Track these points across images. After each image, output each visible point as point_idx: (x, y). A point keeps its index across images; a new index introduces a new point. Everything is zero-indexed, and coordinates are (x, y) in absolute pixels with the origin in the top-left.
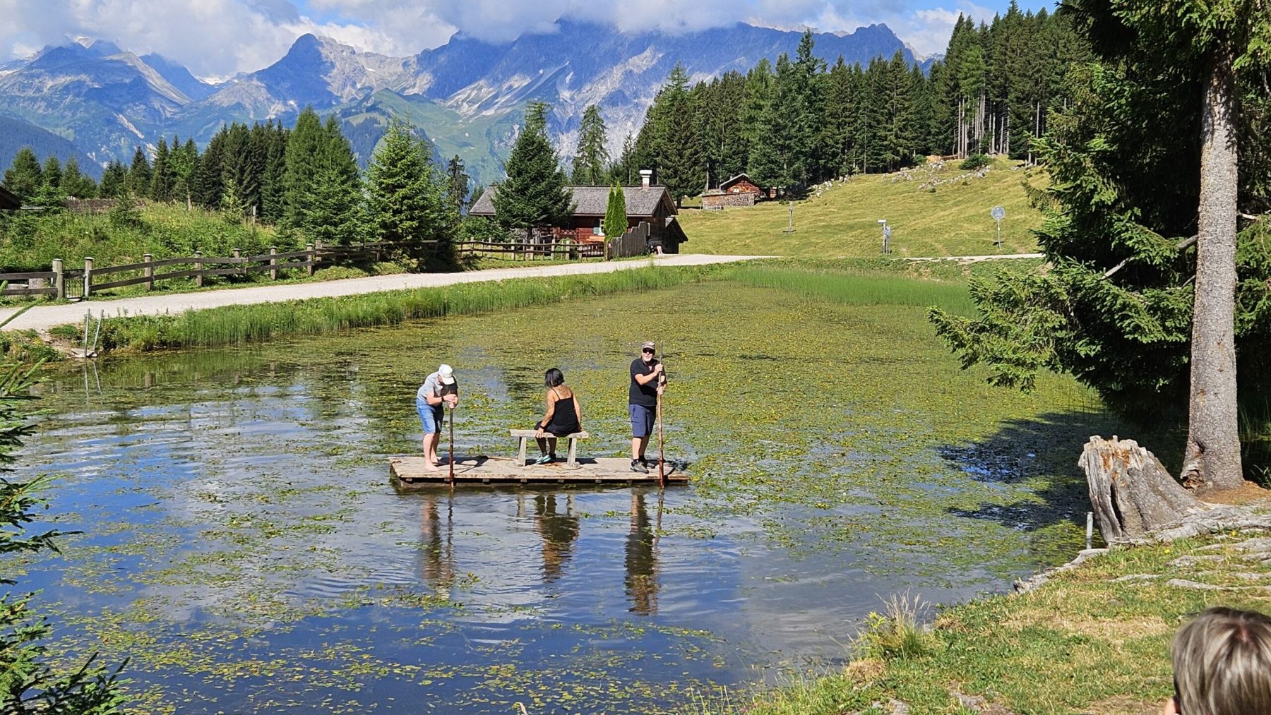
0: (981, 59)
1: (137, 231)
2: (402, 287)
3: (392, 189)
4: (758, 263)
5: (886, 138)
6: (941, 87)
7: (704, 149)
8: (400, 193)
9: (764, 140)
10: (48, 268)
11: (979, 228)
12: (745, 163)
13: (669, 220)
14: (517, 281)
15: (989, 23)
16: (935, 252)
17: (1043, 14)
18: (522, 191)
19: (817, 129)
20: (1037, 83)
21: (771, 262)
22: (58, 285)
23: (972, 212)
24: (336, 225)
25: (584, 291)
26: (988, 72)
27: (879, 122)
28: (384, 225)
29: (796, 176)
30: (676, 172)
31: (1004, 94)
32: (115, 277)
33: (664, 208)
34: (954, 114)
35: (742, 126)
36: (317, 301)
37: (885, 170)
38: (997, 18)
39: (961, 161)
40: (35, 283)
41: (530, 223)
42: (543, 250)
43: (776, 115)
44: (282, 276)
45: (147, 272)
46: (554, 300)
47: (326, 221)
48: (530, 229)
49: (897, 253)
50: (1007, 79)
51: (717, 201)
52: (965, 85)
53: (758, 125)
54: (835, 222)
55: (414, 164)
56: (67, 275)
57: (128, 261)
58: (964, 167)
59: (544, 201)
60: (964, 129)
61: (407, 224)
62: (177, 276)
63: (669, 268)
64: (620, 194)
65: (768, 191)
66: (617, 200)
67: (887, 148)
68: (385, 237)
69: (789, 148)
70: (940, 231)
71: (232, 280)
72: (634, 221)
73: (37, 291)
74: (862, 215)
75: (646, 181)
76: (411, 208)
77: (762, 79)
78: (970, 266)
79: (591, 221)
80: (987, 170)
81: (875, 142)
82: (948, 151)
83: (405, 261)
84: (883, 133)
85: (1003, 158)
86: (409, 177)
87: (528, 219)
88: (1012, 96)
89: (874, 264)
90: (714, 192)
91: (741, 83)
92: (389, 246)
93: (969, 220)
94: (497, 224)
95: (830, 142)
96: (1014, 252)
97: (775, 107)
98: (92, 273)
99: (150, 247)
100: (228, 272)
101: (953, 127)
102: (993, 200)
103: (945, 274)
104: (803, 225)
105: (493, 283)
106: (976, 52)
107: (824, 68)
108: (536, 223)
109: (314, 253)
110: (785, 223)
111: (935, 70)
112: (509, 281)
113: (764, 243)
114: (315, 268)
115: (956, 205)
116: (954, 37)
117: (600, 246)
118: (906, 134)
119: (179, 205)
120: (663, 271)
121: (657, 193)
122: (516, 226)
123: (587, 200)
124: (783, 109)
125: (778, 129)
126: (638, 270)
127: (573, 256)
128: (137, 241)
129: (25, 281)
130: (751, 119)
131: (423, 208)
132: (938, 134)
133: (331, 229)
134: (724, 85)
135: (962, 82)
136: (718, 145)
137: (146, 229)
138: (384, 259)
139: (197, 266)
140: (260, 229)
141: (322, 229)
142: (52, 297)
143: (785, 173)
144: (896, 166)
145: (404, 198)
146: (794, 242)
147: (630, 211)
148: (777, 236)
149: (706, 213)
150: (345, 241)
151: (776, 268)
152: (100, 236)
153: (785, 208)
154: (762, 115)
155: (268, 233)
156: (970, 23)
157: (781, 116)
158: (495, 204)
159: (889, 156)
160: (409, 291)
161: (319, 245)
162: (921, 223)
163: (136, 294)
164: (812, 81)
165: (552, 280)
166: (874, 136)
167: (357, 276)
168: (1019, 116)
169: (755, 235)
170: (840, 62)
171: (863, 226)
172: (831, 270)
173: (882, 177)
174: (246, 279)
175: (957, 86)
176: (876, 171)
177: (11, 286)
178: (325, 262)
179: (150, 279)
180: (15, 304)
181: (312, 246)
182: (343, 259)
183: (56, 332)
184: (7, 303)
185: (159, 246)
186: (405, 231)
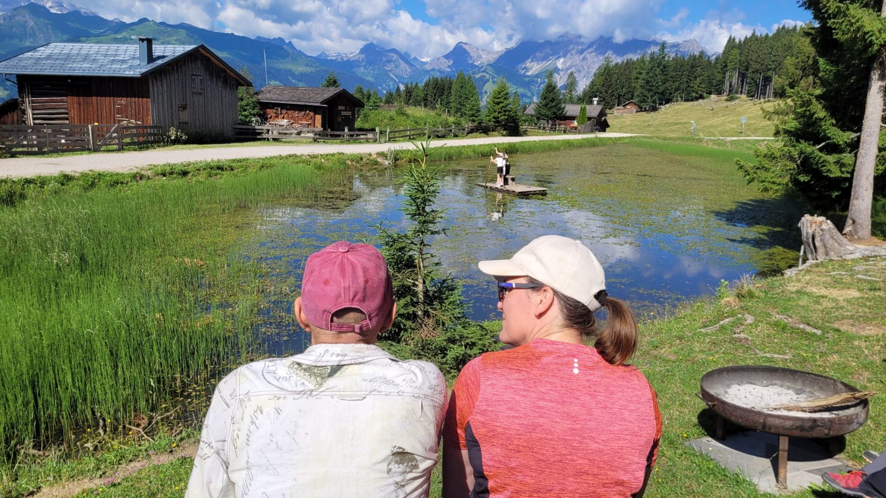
0: (738, 55)
1: (405, 117)
2: (500, 142)
3: (498, 103)
4: (640, 137)
5: (693, 87)
6: (719, 66)
7: (616, 90)
8: (501, 105)
9: (642, 87)
10: (374, 130)
11: (734, 126)
12: (633, 96)
13: (603, 119)
14: (544, 141)
15: (743, 39)
16: (714, 135)
17: (767, 36)
18: (546, 105)
19: (665, 83)
20: (762, 65)
21: (645, 137)
22: (378, 136)
23: (731, 119)
24: (476, 117)
25: (570, 146)
26: (740, 60)
27: (691, 80)
28: (494, 118)
29: (654, 102)
30: (604, 99)
31: (747, 70)
32: (397, 134)
33: (602, 114)
34: (724, 77)
35: (633, 81)
36: (470, 146)
37: (692, 100)
38: (746, 37)
39: (726, 98)
40: (370, 136)
41: (548, 118)
42: (553, 129)
43: (647, 77)
44: (456, 136)
45: (408, 133)
46: (558, 149)
47: (473, 115)
48: (548, 121)
49: (698, 135)
50: (748, 63)
51: (621, 111)
52: (730, 66)
53: (640, 81)
54: (670, 121)
55: (507, 94)
56: (381, 133)
57: (402, 128)
58: (727, 100)
59: (554, 110)
60: (727, 84)
61: (503, 117)
62: (419, 135)
63: (604, 138)
64: (585, 108)
65: (641, 108)
66: (583, 110)
67: (693, 91)
68: (494, 122)
69: (651, 90)
70: (716, 127)
71: (438, 137)
72: (589, 119)
73: (371, 139)
74: (681, 119)
75: (595, 103)
76: (505, 111)
77: (643, 61)
78: (730, 142)
79: (573, 118)
80: (737, 101)
81: (689, 89)
82: (719, 93)
83: (502, 132)
84: (692, 85)
85: (744, 96)
86: (505, 99)
87: (548, 117)
88: (750, 70)
89: (688, 139)
90: (619, 107)
91: (634, 63)
92: (496, 126)
93: (730, 122)
94: (535, 118)
95: (669, 88)
96: (749, 136)
97: (648, 73)
98: (390, 132)
99: (409, 124)
100: (437, 134)
101: (723, 82)
102: (740, 114)
103: (719, 144)
104: (656, 122)
105: (535, 141)
106: (736, 51)
107: (669, 57)
108: (551, 119)
109: (468, 128)
110: (649, 121)
111: (717, 59)
112: (541, 141)
113: (639, 129)
114: (468, 133)
115: (724, 115)
116: (727, 45)
117: (576, 128)
118: (702, 86)
119: (419, 108)
120: (601, 139)
121: (599, 108)
122: (543, 119)
123: (572, 109)
124: (651, 74)
125: (648, 82)
126: (591, 138)
127: (565, 132)
128: (405, 121)
129: (367, 135)
130: (637, 78)
131: (510, 111)
132: (717, 86)
133: (475, 118)
134: (626, 64)
135: (728, 64)
136: (622, 89)
137: (407, 116)
138: (493, 131)
139: (426, 131)
140: (448, 118)
141: (471, 118)
142: (375, 141)
143: (649, 100)
144: (697, 99)
145: (503, 107)
146: (652, 129)
147: (588, 115)
148: (645, 126)
149: (615, 116)
150: (479, 123)
151: (646, 140)
152: (392, 119)
153: (649, 115)
154: (642, 76)
155: (451, 119)
156: (734, 39)
157: (650, 77)
158: (535, 110)
159: (694, 94)
160: (503, 144)
161: (470, 124)
162: (708, 123)
163: (404, 141)
164: (663, 63)
165: (558, 141)
166: (688, 86)
167: (484, 137)
168: (753, 79)
169: (636, 126)
170: (676, 55)
171: (681, 123)
172: (670, 141)
173: (691, 103)
174: (443, 137)
175: (726, 66)
176: (687, 100)
177: (362, 137)
178: (472, 131)
179: (409, 136)
180: (363, 143)
181: (467, 125)
182: (479, 130)
183: (378, 154)
184: (360, 142)
185: (413, 123)
186: (502, 120)
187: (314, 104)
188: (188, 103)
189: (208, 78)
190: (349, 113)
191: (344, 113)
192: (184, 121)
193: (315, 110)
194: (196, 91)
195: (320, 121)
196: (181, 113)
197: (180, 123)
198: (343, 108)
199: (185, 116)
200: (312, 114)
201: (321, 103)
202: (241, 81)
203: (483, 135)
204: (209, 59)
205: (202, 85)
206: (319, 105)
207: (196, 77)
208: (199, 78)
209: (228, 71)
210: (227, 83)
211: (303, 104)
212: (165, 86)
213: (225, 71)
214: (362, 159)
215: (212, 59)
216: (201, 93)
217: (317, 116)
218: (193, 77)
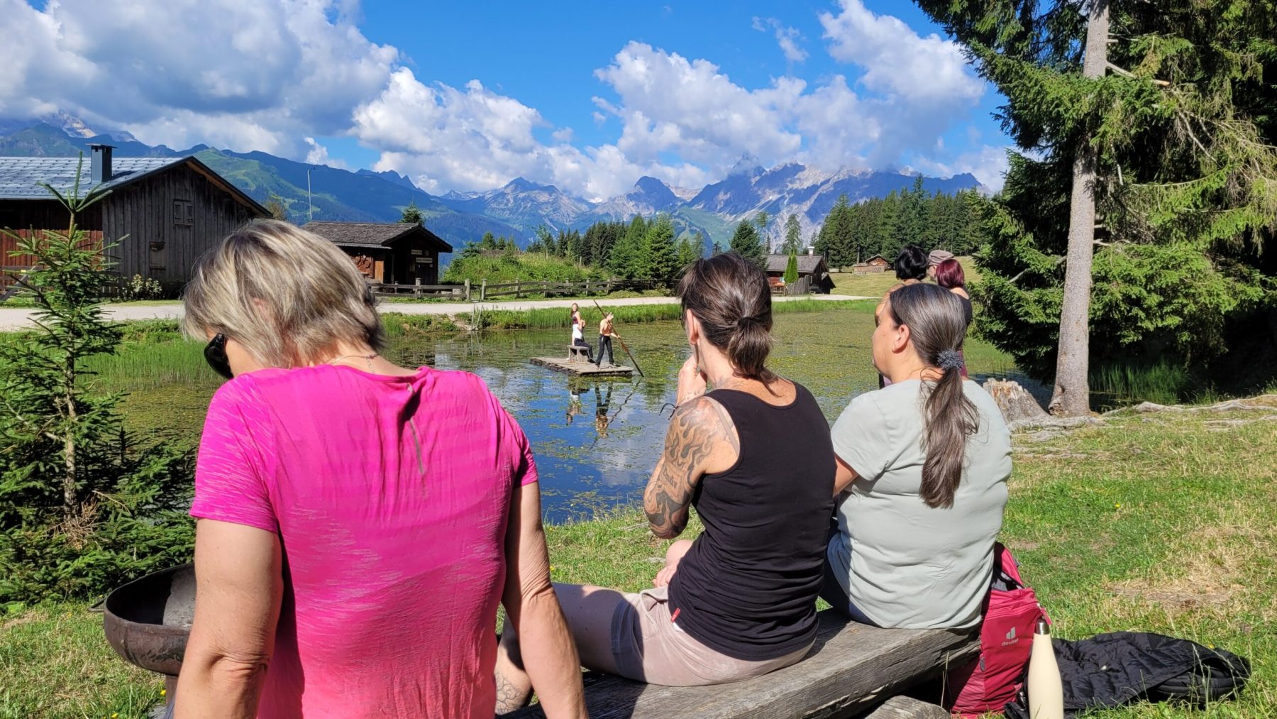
1: (515, 267)
2: (656, 303)
3: (658, 250)
7: (857, 240)
8: (662, 251)
9: (892, 235)
10: (463, 284)
12: (880, 248)
13: (824, 275)
22: (467, 292)
24: (625, 268)
27: (960, 227)
28: (652, 269)
30: (839, 252)
32: (500, 290)
33: (820, 269)
35: (880, 228)
40: (456, 291)
43: (898, 222)
44: (591, 294)
45: (516, 289)
47: (620, 266)
51: (861, 269)
53: (889, 227)
55: (671, 236)
56: (473, 288)
57: (508, 282)
61: (665, 269)
62: (534, 292)
64: (794, 259)
66: (792, 263)
67: (964, 241)
68: (652, 276)
71: (564, 295)
72: (802, 275)
73: (456, 296)
75: (811, 253)
76: (667, 260)
77: (892, 201)
79: (778, 274)
81: (959, 238)
83: (664, 290)
84: (962, 233)
86: (668, 243)
90: (861, 264)
91: (880, 203)
92: (655, 282)
97: (899, 217)
98: (486, 287)
99: (521, 275)
100: (562, 291)
107: (929, 196)
109: (611, 283)
114: (611, 291)
117: (782, 288)
121: (817, 260)
123: (776, 262)
124: (903, 218)
128: (514, 272)
129: (451, 290)
130: (885, 224)
131: (675, 261)
133: (622, 270)
136: (865, 238)
137: (520, 266)
138: (651, 288)
139: (545, 287)
140: (582, 269)
141: (617, 270)
142: (463, 299)
145: (665, 254)
147: (800, 269)
149: (855, 276)
150: (629, 277)
152: (495, 269)
155: (586, 271)
160: (659, 305)
161: (614, 278)
163: (509, 300)
164: (921, 203)
166: (958, 235)
174: (573, 295)
177: (443, 293)
178: (617, 288)
179: (518, 293)
180: (443, 302)
181: (609, 278)
182: (628, 287)
183: (458, 316)
184: (439, 301)
185: (526, 275)
186: (664, 274)
187: (373, 246)
188: (167, 240)
189: (201, 204)
190: (429, 260)
191: (420, 260)
192: (158, 266)
193: (375, 254)
194: (181, 222)
195: (382, 270)
196: (152, 253)
197: (151, 269)
198: (419, 252)
199: (159, 259)
200: (370, 260)
201: (383, 244)
202: (255, 210)
203: (636, 293)
204: (204, 177)
205: (190, 213)
206: (380, 247)
207: (180, 203)
208: (186, 204)
209: (234, 195)
210: (233, 215)
211: (356, 245)
212: (129, 214)
213: (230, 196)
214: (429, 323)
215: (209, 178)
216: (189, 227)
217: (377, 263)
218: (176, 203)
